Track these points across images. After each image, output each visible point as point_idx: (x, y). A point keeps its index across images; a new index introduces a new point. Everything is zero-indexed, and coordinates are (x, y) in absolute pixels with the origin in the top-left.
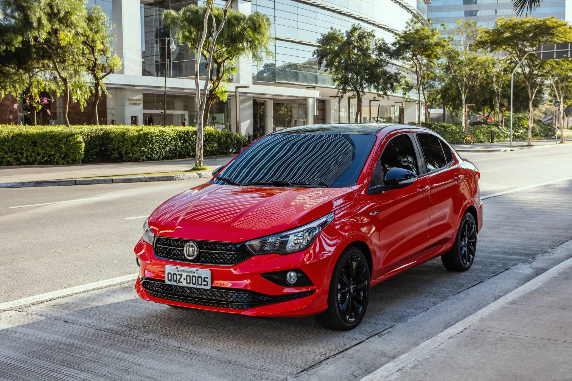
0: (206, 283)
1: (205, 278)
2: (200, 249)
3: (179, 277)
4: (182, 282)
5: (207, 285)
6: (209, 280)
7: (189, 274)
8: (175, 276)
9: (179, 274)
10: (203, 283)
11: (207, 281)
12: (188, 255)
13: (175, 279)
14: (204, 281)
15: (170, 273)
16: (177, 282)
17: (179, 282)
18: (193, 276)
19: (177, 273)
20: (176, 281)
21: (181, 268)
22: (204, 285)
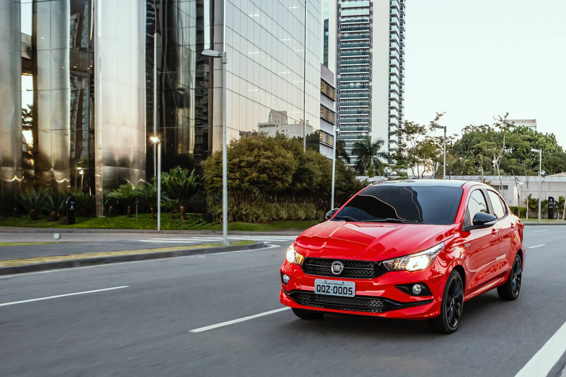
0: (350, 293)
1: (350, 288)
2: (345, 266)
3: (327, 288)
4: (329, 292)
5: (351, 294)
6: (353, 290)
7: (336, 286)
8: (323, 287)
9: (327, 286)
10: (348, 292)
11: (351, 291)
12: (335, 271)
13: (323, 290)
14: (349, 291)
15: (320, 286)
16: (326, 292)
17: (327, 292)
18: (339, 287)
19: (326, 285)
20: (324, 291)
21: (329, 281)
22: (349, 294)
